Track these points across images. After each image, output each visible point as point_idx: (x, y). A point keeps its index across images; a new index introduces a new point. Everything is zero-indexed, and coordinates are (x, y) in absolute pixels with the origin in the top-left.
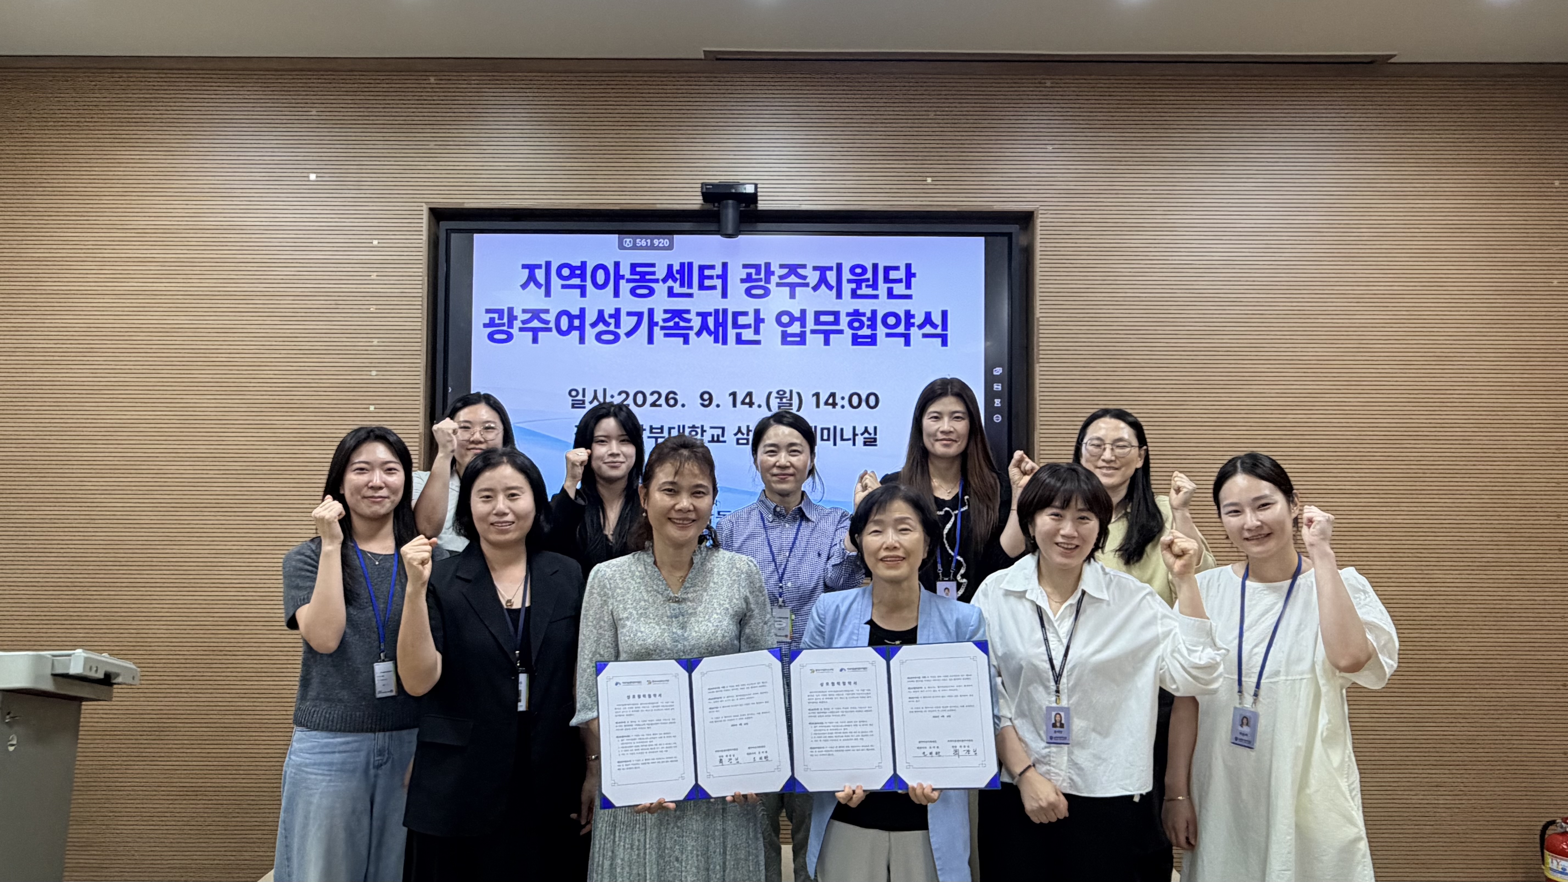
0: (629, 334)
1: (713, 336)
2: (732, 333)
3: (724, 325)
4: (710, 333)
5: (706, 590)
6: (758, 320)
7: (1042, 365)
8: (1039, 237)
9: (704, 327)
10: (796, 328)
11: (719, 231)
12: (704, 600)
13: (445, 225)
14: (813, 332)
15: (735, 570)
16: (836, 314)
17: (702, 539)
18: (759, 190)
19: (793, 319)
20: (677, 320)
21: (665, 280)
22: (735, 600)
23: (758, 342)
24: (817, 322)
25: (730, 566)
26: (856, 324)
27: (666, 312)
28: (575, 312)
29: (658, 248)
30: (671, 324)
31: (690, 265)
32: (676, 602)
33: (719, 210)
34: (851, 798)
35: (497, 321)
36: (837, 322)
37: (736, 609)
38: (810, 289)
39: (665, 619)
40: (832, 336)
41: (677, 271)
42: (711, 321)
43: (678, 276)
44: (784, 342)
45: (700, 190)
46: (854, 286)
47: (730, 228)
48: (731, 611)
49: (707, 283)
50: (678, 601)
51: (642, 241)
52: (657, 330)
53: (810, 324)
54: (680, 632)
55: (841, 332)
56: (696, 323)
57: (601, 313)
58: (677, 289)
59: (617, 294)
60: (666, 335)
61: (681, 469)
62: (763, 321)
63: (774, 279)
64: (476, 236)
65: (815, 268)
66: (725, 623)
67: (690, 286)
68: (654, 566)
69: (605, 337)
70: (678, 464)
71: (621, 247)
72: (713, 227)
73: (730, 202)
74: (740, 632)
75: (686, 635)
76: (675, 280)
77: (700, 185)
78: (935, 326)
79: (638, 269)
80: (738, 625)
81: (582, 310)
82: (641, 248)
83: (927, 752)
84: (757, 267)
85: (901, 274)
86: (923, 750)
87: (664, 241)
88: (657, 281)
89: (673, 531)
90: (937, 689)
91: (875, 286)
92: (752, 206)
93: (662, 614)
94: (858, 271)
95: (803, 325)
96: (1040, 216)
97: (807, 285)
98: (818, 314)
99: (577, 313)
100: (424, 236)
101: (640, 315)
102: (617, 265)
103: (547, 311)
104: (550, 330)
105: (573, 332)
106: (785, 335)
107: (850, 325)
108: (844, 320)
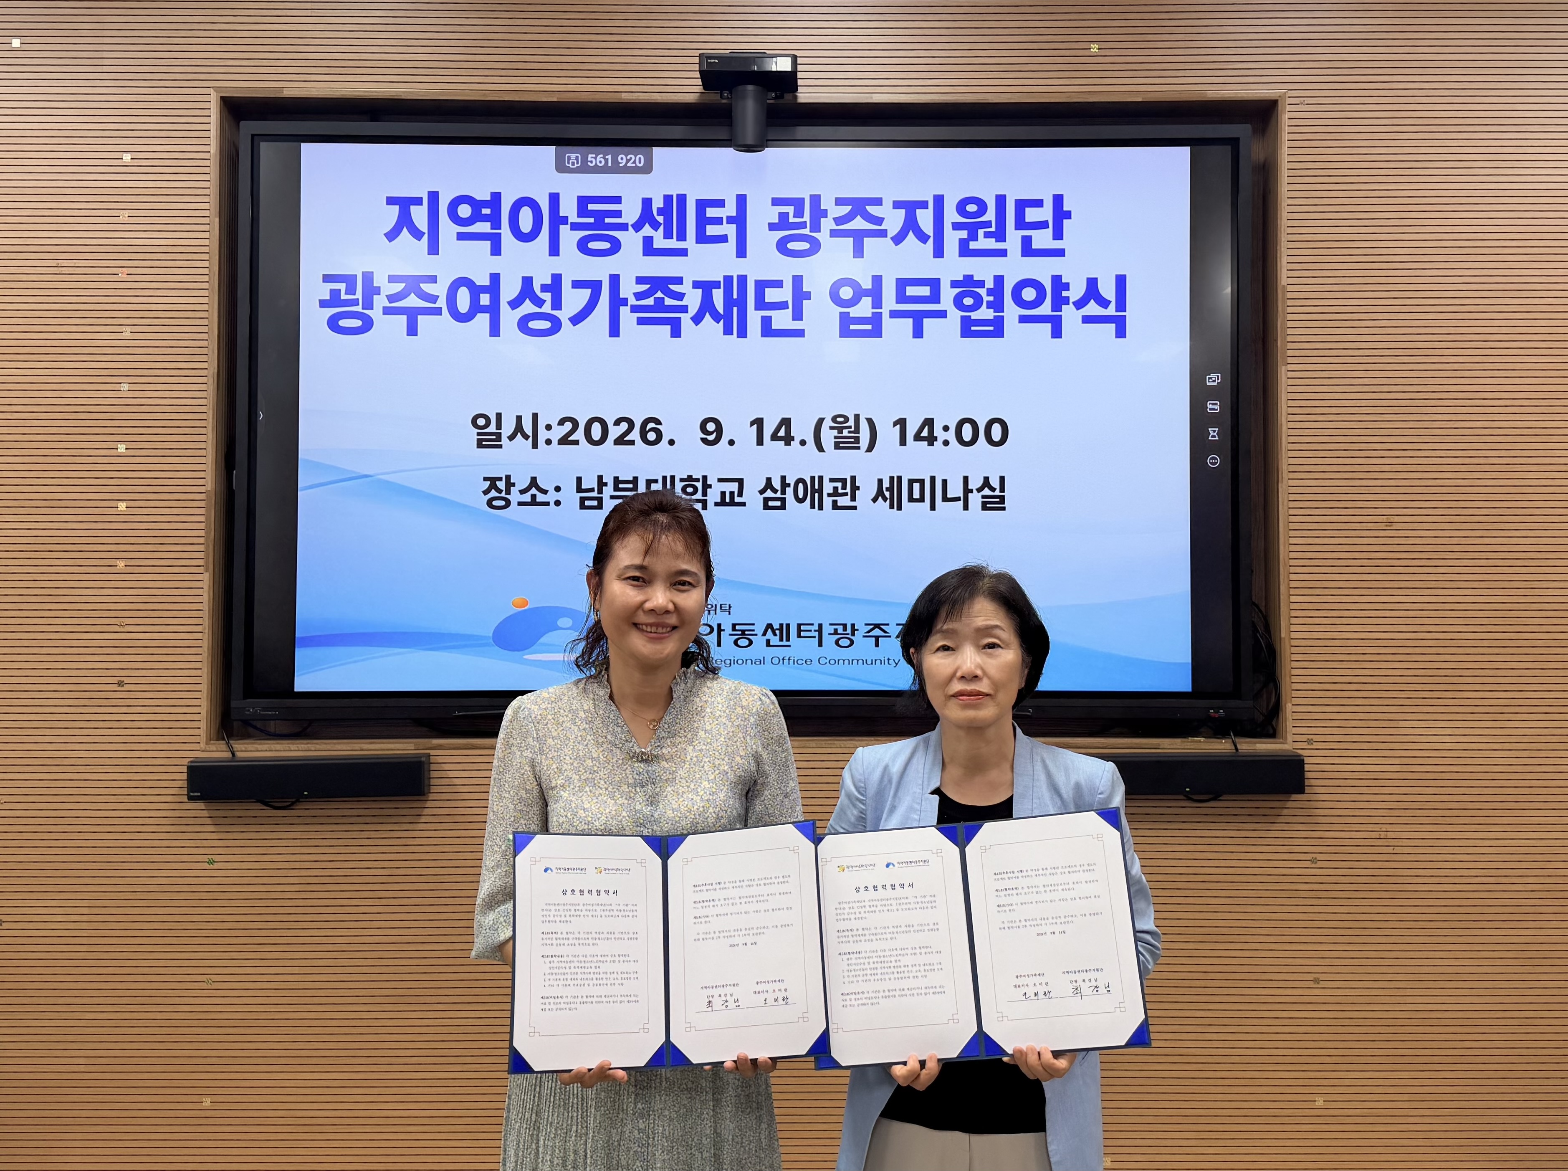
0: (576, 320)
1: (722, 322)
2: (754, 318)
3: (742, 303)
4: (716, 317)
5: (691, 742)
6: (800, 295)
7: (1290, 367)
8: (1287, 144)
9: (707, 306)
10: (864, 308)
11: (731, 140)
12: (689, 758)
13: (249, 127)
14: (894, 314)
15: (739, 710)
16: (934, 284)
17: (687, 659)
18: (799, 68)
19: (859, 294)
20: (659, 294)
21: (638, 227)
22: (738, 759)
23: (800, 333)
24: (902, 297)
25: (732, 703)
26: (968, 301)
27: (640, 280)
28: (483, 280)
29: (626, 170)
30: (650, 301)
31: (682, 198)
32: (643, 761)
33: (731, 105)
34: (919, 1075)
35: (344, 296)
36: (935, 297)
37: (739, 772)
38: (888, 240)
39: (625, 788)
40: (927, 322)
41: (658, 209)
42: (718, 296)
43: (660, 219)
44: (845, 332)
45: (697, 67)
46: (964, 234)
47: (750, 133)
48: (731, 776)
49: (712, 230)
50: (646, 759)
51: (596, 158)
52: (624, 311)
53: (889, 301)
54: (647, 810)
55: (942, 314)
56: (693, 299)
57: (527, 281)
58: (660, 242)
59: (554, 250)
60: (641, 322)
61: (655, 545)
62: (808, 295)
63: (827, 224)
64: (306, 148)
65: (897, 205)
66: (722, 795)
67: (682, 237)
68: (610, 702)
69: (534, 325)
70: (651, 537)
71: (561, 168)
72: (723, 134)
73: (750, 88)
74: (747, 810)
75: (656, 815)
76: (655, 226)
77: (697, 60)
78: (1104, 303)
79: (591, 207)
80: (744, 799)
81: (495, 278)
82: (596, 170)
83: (1030, 993)
84: (797, 203)
85: (1045, 213)
86: (1023, 990)
87: (636, 158)
88: (624, 227)
89: (639, 643)
90: (1042, 889)
91: (1000, 235)
92: (788, 97)
93: (620, 781)
94: (972, 208)
95: (877, 303)
96: (1288, 108)
97: (883, 234)
98: (902, 284)
99: (487, 282)
100: (213, 147)
101: (595, 287)
102: (554, 199)
103: (433, 279)
104: (438, 312)
105: (480, 316)
106: (845, 321)
107: (958, 302)
108: (948, 294)
